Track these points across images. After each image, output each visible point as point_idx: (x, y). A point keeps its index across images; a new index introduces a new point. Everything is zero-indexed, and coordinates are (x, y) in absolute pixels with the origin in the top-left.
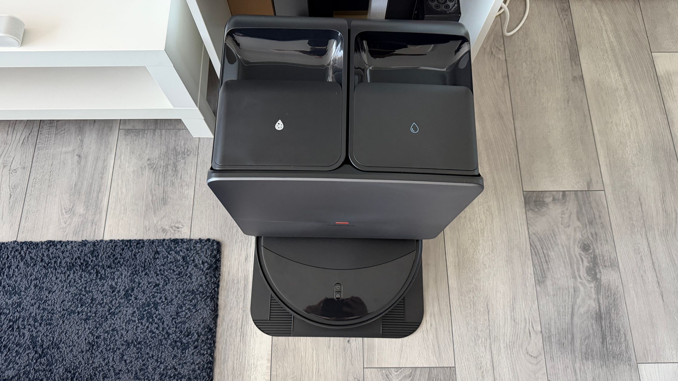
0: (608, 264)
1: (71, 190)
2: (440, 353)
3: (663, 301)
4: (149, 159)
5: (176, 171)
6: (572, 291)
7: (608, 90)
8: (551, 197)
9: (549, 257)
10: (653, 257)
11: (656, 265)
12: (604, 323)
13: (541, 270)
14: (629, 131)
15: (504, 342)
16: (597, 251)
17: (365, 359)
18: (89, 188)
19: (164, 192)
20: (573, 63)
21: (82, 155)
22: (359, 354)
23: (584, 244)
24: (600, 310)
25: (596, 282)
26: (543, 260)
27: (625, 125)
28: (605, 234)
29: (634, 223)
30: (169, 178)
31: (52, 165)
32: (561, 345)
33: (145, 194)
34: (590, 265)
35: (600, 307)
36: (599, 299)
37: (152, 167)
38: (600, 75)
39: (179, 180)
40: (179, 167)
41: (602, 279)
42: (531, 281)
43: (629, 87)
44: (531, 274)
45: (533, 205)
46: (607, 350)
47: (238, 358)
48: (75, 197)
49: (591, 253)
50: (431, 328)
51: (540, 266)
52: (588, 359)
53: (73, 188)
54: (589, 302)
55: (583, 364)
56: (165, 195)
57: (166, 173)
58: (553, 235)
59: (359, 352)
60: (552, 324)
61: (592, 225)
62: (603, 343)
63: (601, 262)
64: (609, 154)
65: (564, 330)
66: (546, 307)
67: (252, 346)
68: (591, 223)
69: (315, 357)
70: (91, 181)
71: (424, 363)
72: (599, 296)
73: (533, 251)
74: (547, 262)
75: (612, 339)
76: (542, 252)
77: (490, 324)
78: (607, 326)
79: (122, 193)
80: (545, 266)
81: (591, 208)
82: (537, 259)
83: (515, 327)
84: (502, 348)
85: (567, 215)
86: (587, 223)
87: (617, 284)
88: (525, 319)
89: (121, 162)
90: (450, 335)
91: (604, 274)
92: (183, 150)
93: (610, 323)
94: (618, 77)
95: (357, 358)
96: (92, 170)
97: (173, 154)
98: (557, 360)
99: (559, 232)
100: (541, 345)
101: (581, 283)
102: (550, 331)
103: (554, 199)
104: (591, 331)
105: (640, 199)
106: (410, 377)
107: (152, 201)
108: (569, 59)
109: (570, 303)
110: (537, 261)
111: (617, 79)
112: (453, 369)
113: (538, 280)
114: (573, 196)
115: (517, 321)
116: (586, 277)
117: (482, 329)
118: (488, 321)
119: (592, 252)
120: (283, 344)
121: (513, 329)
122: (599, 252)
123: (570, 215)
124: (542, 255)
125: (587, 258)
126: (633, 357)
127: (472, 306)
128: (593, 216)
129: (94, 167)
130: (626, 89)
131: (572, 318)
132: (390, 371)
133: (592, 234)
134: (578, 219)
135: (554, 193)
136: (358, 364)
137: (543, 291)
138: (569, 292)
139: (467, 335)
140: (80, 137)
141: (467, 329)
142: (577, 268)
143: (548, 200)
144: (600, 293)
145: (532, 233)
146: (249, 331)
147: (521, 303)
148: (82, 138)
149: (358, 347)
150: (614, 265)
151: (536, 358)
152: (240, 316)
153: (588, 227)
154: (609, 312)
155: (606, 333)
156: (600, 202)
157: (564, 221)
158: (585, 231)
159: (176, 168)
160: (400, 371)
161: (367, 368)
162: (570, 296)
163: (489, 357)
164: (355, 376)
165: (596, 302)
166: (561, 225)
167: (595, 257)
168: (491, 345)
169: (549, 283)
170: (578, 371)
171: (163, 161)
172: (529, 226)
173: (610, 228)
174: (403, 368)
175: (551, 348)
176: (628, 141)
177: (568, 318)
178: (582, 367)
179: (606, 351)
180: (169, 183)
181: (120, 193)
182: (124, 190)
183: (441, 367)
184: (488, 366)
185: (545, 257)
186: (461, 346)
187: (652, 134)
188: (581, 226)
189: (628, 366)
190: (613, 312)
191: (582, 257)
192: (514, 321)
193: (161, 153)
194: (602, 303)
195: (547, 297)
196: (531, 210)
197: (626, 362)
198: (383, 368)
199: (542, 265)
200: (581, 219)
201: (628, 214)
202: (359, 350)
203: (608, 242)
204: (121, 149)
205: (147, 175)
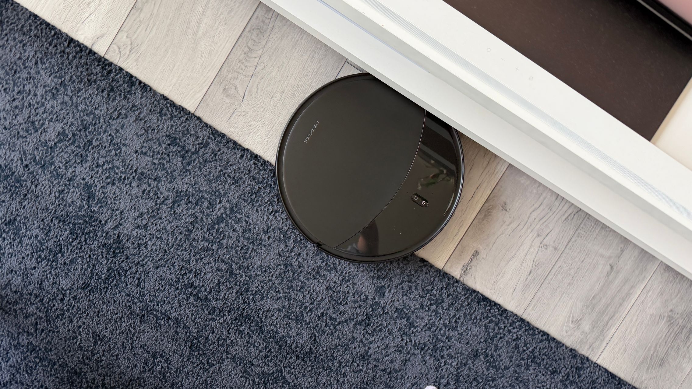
1: (588, 300)
18: (604, 308)
31: (582, 261)
70: (609, 302)
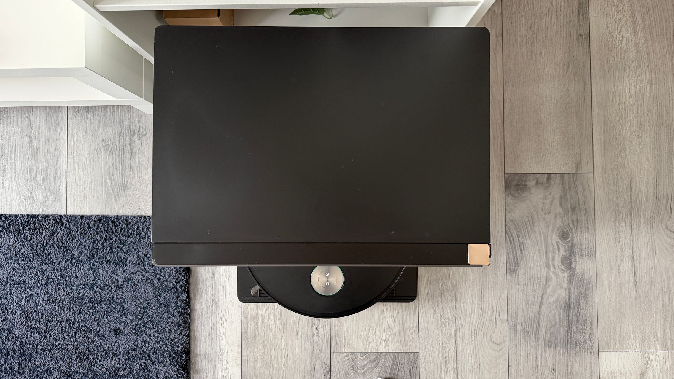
0: (585, 253)
2: (405, 339)
3: (636, 291)
4: (103, 140)
5: (133, 153)
6: (543, 280)
7: (617, 51)
8: (534, 180)
9: (524, 246)
10: (634, 246)
11: (636, 254)
12: (571, 313)
13: (514, 259)
14: (633, 103)
15: (469, 330)
16: (576, 239)
17: (333, 345)
19: (122, 177)
20: (581, 18)
21: (32, 136)
22: (327, 340)
23: (563, 232)
24: (569, 299)
25: (570, 271)
26: (518, 248)
27: (629, 95)
28: (587, 221)
29: (620, 209)
30: (127, 161)
32: (526, 333)
33: (103, 179)
34: (567, 254)
35: (570, 296)
36: (570, 289)
37: (107, 150)
38: (610, 32)
39: (137, 164)
40: (135, 149)
41: (576, 269)
42: (503, 269)
43: (641, 49)
44: (503, 263)
45: (514, 189)
46: (570, 338)
47: (210, 344)
48: (32, 183)
49: (569, 242)
50: (397, 316)
51: (513, 255)
52: (551, 346)
53: (29, 173)
54: (559, 292)
55: (545, 351)
56: (125, 181)
57: (122, 156)
58: (531, 222)
59: (327, 338)
60: (519, 313)
61: (574, 211)
62: (567, 332)
63: (578, 251)
64: (605, 130)
65: (531, 319)
66: (514, 296)
67: (223, 333)
68: (574, 209)
69: (283, 344)
71: (389, 348)
72: (571, 286)
73: (508, 239)
74: (521, 250)
75: (577, 328)
76: (518, 240)
77: (457, 312)
78: (575, 315)
79: (80, 177)
80: (519, 254)
81: (577, 192)
82: (511, 247)
83: (481, 315)
84: (467, 335)
85: (549, 201)
86: (570, 209)
87: (591, 274)
88: (493, 308)
89: (74, 143)
90: (416, 322)
91: (579, 264)
92: (138, 129)
93: (578, 313)
94: (631, 34)
95: (324, 344)
96: (45, 153)
97: (128, 133)
98: (519, 347)
99: (538, 218)
100: (506, 333)
101: (554, 272)
102: (516, 320)
103: (537, 183)
104: (558, 320)
105: (631, 182)
106: (375, 361)
107: (111, 186)
108: (577, 12)
109: (541, 293)
110: (511, 249)
111: (630, 37)
112: (416, 355)
113: (510, 269)
114: (558, 178)
115: (484, 309)
116: (560, 266)
117: (448, 317)
118: (454, 309)
119: (570, 240)
120: (252, 331)
121: (479, 318)
122: (578, 240)
123: (553, 200)
124: (517, 243)
125: (565, 246)
126: (596, 346)
127: (440, 295)
128: (577, 202)
129: (46, 150)
130: (637, 51)
131: (540, 307)
132: (356, 356)
133: (573, 221)
134: (561, 205)
135: (538, 176)
136: (325, 350)
137: (514, 280)
138: (541, 282)
139: (433, 322)
140: (27, 115)
141: (434, 317)
142: (552, 257)
143: (531, 183)
144: (572, 283)
145: (510, 220)
146: (219, 319)
147: (490, 292)
148: (29, 116)
149: (325, 333)
150: (591, 253)
151: (499, 345)
152: (209, 304)
153: (570, 213)
154: (578, 302)
155: (572, 322)
156: (587, 186)
157: (545, 207)
158: (566, 218)
159: (132, 150)
160: (366, 356)
161: (334, 353)
162: (541, 285)
163: (453, 343)
164: (322, 360)
165: (567, 291)
166: (541, 211)
167: (573, 246)
168: (456, 331)
169: (521, 272)
170: (539, 357)
171: (118, 142)
172: (507, 212)
173: (593, 214)
174: (369, 353)
175: (515, 336)
176: (629, 115)
177: (536, 308)
178: (544, 354)
179: (569, 340)
180: (127, 167)
181: (77, 178)
182: (82, 176)
183: (405, 353)
184: (452, 352)
185: (520, 245)
186: (426, 333)
187: (658, 107)
188: (562, 212)
189: (589, 354)
190: (582, 301)
191: (559, 245)
192: (481, 310)
193: (115, 133)
194: (573, 292)
195: (517, 287)
196: (511, 194)
197: (588, 349)
198: (349, 353)
199: (516, 254)
200: (563, 205)
201: (615, 199)
202: (326, 337)
203: (589, 230)
204: (72, 128)
205: (103, 158)
